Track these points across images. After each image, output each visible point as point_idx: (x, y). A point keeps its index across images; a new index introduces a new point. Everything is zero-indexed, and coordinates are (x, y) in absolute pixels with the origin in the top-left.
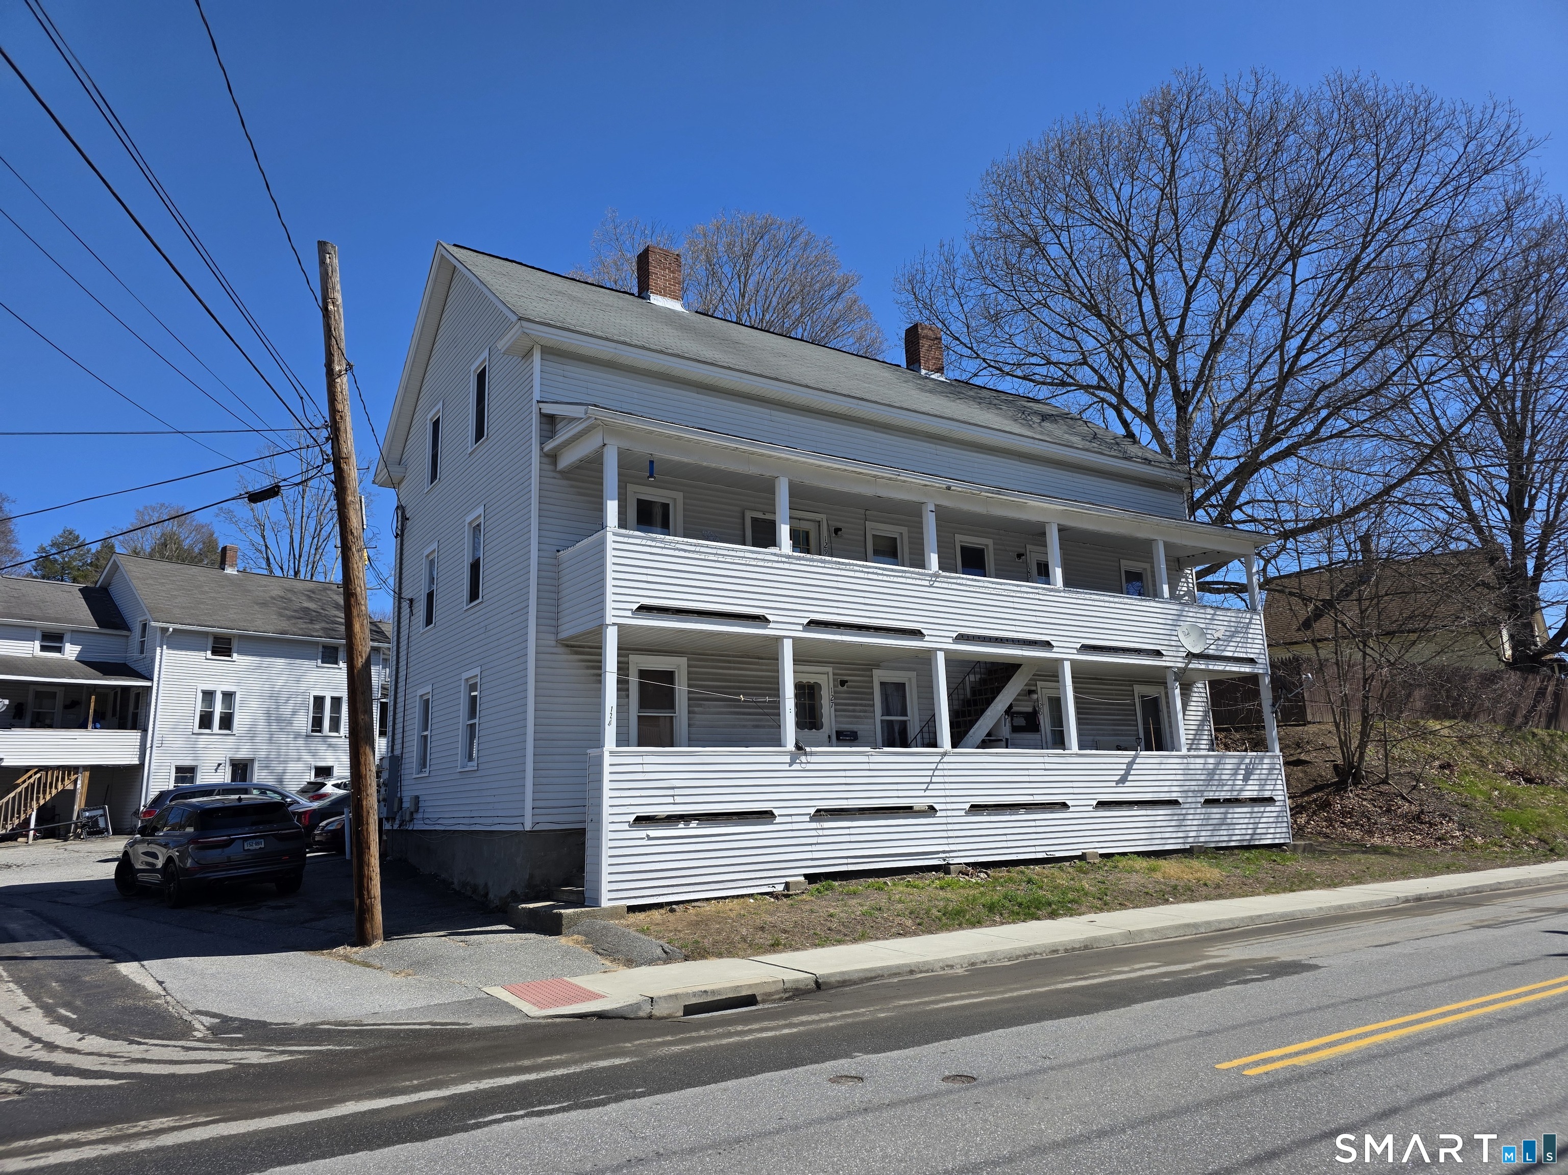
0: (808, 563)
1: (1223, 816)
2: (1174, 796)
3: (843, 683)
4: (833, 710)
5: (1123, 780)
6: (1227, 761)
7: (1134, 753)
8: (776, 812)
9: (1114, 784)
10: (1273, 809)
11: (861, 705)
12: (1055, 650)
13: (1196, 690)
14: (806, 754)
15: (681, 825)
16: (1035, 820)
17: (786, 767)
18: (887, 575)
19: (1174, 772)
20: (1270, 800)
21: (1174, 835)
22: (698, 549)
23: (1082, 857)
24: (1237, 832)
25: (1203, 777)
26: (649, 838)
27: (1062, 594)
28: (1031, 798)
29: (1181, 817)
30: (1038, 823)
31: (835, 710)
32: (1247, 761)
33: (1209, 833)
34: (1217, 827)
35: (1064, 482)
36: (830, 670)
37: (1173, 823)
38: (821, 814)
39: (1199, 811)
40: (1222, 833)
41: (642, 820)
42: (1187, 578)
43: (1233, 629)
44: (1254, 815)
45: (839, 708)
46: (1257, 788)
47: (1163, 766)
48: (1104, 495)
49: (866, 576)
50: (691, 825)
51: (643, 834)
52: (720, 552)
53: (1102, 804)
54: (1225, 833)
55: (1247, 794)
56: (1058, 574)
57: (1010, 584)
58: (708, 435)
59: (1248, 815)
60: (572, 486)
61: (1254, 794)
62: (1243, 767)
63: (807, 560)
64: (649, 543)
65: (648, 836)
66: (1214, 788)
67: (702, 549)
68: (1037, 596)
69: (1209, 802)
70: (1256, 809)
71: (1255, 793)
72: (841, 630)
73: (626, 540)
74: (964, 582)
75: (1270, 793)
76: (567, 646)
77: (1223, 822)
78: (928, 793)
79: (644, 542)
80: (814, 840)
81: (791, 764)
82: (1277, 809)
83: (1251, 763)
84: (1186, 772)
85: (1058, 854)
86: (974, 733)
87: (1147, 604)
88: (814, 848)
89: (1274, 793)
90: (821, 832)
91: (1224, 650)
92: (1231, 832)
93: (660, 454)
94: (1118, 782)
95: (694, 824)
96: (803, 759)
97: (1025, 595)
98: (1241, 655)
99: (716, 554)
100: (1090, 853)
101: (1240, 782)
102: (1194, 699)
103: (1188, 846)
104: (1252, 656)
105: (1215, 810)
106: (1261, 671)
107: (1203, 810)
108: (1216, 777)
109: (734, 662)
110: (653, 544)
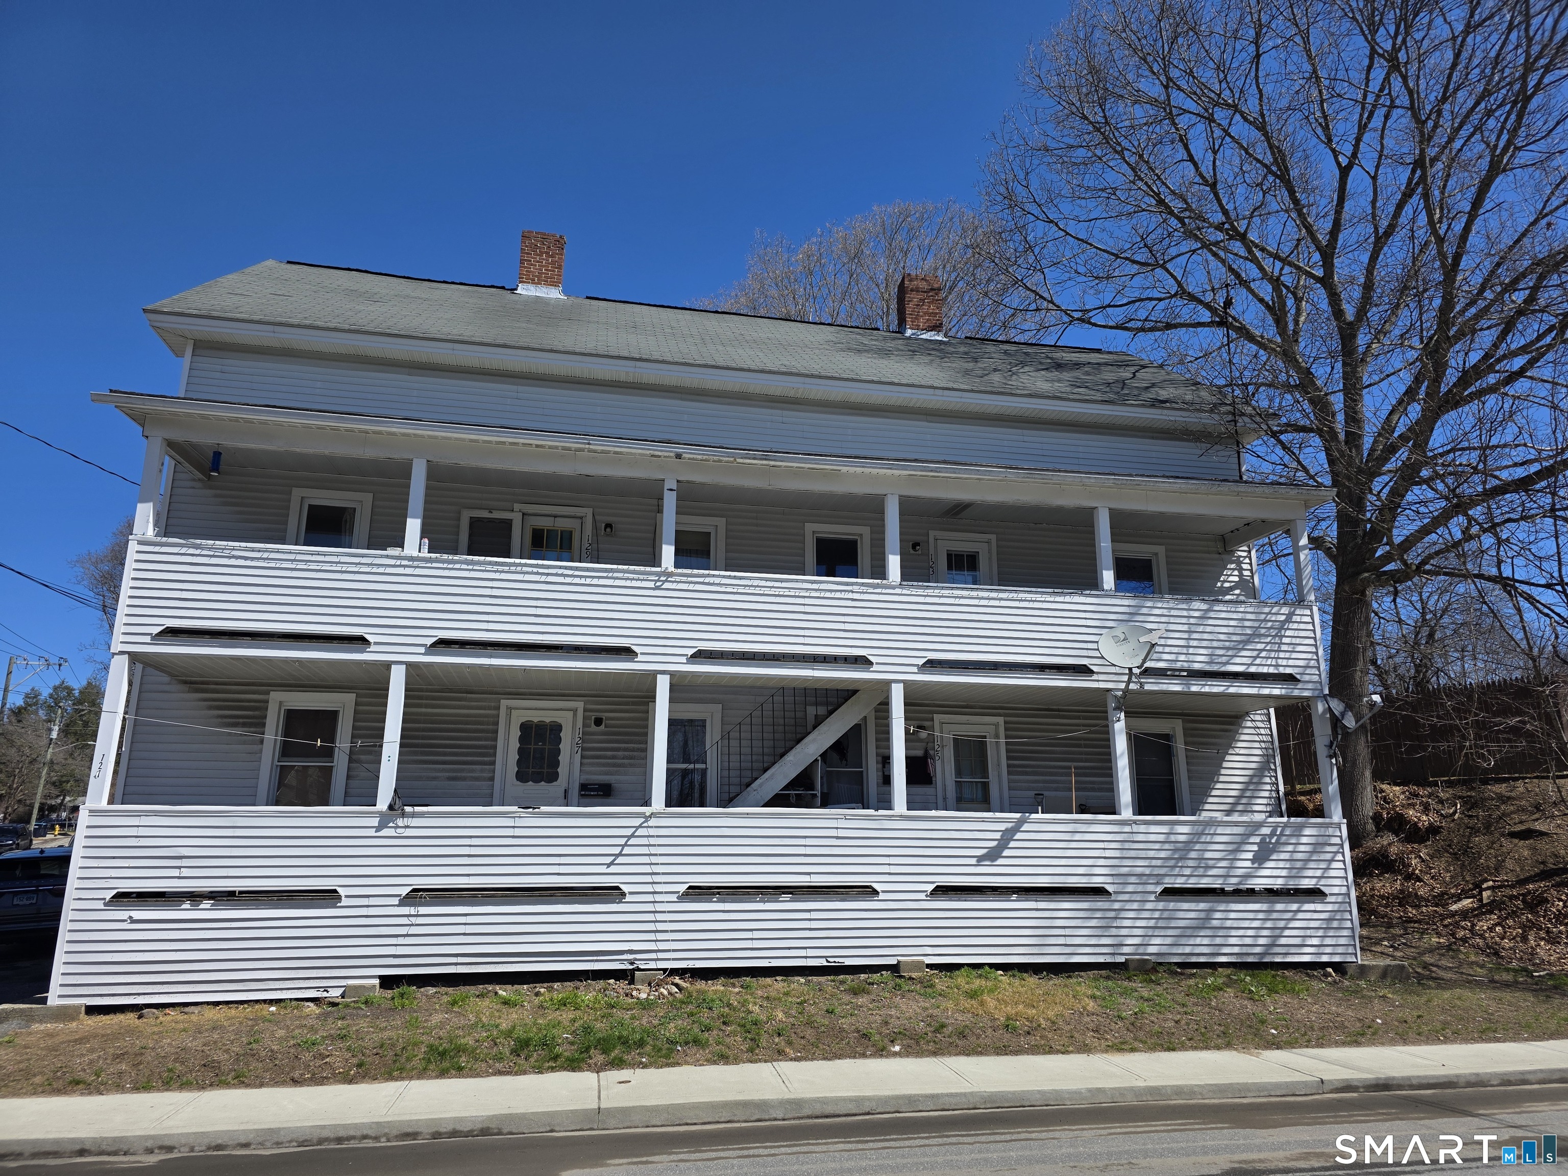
0: (445, 565)
1: (1202, 915)
2: (1096, 881)
3: (598, 722)
4: (578, 757)
5: (993, 855)
6: (1220, 830)
7: (1018, 815)
8: (342, 892)
9: (973, 861)
10: (1319, 907)
11: (625, 750)
12: (875, 668)
13: (1249, 724)
14: (403, 815)
15: (187, 905)
16: (809, 911)
17: (372, 832)
18: (581, 577)
19: (1101, 845)
20: (1315, 893)
21: (1093, 941)
22: (265, 555)
23: (894, 969)
24: (1233, 941)
25: (1163, 854)
26: (133, 921)
27: (898, 591)
28: (806, 878)
29: (1112, 914)
30: (814, 915)
31: (582, 757)
32: (1266, 831)
33: (1169, 941)
34: (1189, 932)
35: (1006, 443)
36: (580, 705)
37: (1093, 923)
38: (416, 896)
39: (1149, 906)
40: (1198, 941)
41: (122, 898)
42: (1239, 563)
43: (1249, 631)
44: (1275, 915)
45: (586, 752)
46: (1284, 873)
47: (1078, 837)
48: (1081, 455)
49: (543, 578)
50: (202, 906)
51: (124, 915)
52: (299, 557)
53: (942, 891)
54: (1206, 941)
55: (1258, 883)
56: (894, 563)
57: (797, 581)
58: (304, 415)
59: (1261, 916)
60: (216, 496)
61: (1278, 883)
62: (1254, 839)
63: (443, 562)
64: (191, 551)
65: (130, 917)
66: (1187, 872)
67: (273, 556)
68: (850, 596)
69: (1169, 893)
70: (1279, 907)
71: (1280, 881)
72: (490, 651)
73: (157, 549)
74: (717, 580)
75: (1314, 881)
76: (185, 682)
77: (1203, 924)
78: (613, 869)
79: (183, 550)
80: (403, 931)
81: (378, 829)
82: (1330, 907)
83: (1273, 834)
84: (1127, 845)
85: (848, 962)
86: (761, 785)
87: (1068, 599)
88: (401, 941)
89: (1323, 882)
90: (414, 920)
91: (1227, 663)
92: (1218, 941)
93: (228, 442)
94: (980, 859)
95: (206, 904)
96: (400, 822)
97: (828, 595)
98: (1265, 670)
99: (295, 560)
100: (906, 963)
101: (1248, 864)
102: (1243, 737)
103: (1122, 959)
104: (1288, 671)
105: (1185, 906)
106: (1306, 694)
107: (1161, 905)
108: (1193, 855)
109: (427, 698)
110: (198, 552)
